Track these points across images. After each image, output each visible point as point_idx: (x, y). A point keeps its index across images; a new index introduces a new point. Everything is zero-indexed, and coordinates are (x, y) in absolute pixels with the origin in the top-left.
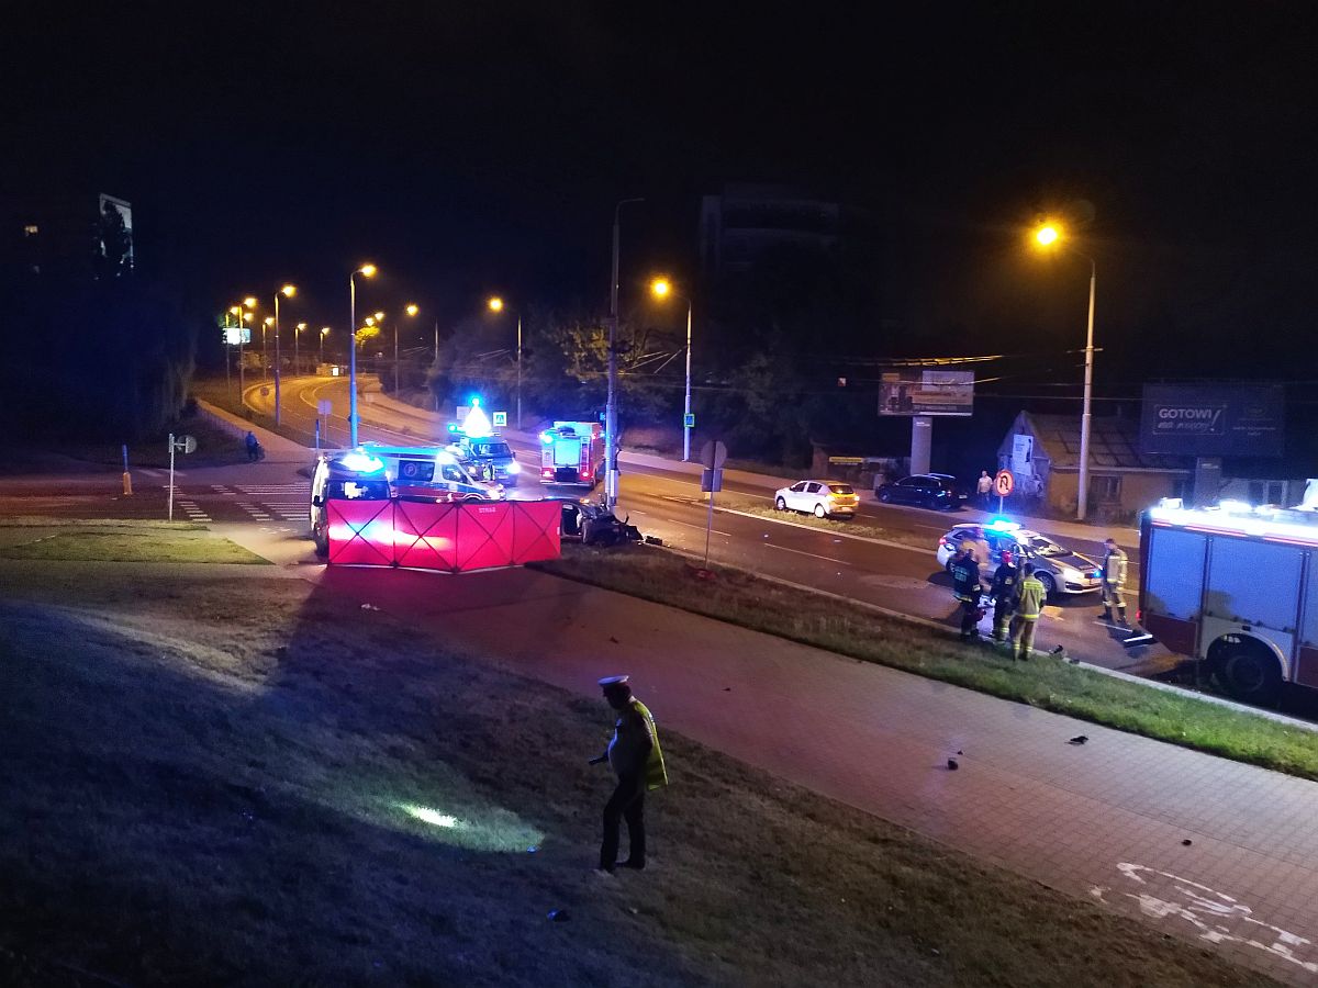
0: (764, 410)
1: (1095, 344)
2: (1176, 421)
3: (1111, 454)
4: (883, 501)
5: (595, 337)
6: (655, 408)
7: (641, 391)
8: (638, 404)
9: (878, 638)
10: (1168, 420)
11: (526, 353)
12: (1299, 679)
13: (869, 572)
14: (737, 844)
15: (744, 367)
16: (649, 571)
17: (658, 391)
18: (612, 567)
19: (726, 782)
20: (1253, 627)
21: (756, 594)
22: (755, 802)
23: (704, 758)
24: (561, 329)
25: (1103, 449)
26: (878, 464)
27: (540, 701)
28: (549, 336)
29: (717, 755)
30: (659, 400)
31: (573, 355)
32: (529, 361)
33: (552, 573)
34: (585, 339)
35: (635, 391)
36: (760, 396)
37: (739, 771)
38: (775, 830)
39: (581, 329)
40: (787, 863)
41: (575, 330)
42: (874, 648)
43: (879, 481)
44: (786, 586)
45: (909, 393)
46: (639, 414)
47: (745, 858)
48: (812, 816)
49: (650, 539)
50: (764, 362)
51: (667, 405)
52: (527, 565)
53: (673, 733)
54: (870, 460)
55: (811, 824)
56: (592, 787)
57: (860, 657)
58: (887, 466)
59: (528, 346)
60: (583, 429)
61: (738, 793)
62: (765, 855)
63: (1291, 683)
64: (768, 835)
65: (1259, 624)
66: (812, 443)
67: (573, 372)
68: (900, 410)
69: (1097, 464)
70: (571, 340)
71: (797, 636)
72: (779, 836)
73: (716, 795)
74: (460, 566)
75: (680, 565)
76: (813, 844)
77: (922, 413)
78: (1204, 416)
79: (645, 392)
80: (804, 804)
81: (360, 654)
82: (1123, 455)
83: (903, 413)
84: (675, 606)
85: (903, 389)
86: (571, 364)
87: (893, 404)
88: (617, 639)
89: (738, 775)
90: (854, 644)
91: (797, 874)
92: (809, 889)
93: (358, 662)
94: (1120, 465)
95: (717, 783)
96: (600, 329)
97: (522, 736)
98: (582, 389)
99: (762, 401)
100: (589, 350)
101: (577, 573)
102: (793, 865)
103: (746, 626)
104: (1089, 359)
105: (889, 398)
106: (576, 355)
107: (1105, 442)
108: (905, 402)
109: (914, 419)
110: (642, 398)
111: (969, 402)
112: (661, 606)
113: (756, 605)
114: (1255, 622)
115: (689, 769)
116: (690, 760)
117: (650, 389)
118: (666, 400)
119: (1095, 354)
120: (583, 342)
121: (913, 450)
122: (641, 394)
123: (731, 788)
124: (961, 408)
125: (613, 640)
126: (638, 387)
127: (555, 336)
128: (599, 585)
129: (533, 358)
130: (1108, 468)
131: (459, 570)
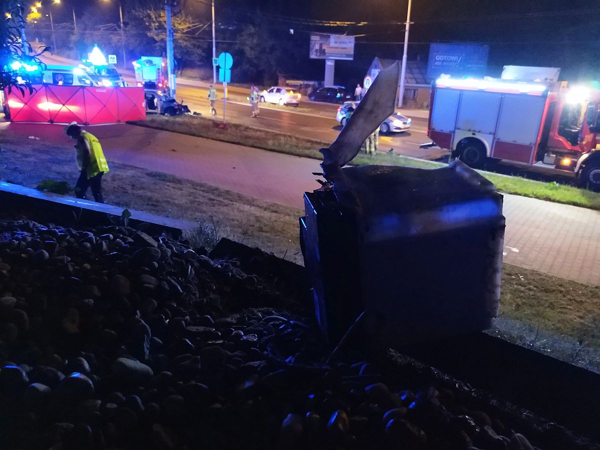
0: (254, 56)
1: (411, 20)
2: (443, 61)
3: (414, 78)
4: (312, 100)
5: (162, 14)
6: (198, 56)
7: (189, 46)
8: (188, 53)
9: (309, 149)
10: (440, 61)
11: (126, 24)
12: (494, 156)
13: (305, 126)
14: (236, 222)
15: (242, 33)
16: (194, 125)
17: (199, 47)
18: (174, 123)
19: (232, 201)
20: (476, 134)
21: (250, 133)
22: (247, 208)
23: (220, 193)
24: (143, 10)
25: (411, 76)
26: (309, 85)
27: (130, 173)
28: (137, 14)
29: (228, 192)
30: (199, 51)
31: (151, 25)
32: (127, 29)
33: (141, 125)
34: (157, 16)
35: (186, 46)
36: (252, 48)
37: (239, 197)
38: (256, 217)
39: (154, 9)
40: (262, 228)
41: (150, 10)
42: (307, 152)
43: (310, 90)
44: (264, 131)
45: (324, 47)
46: (189, 59)
47: (240, 227)
48: (276, 212)
49: (195, 113)
50: (252, 29)
51: (204, 54)
52: (128, 123)
53: (204, 184)
54: (306, 82)
55: (274, 214)
56: (157, 204)
57: (300, 156)
58: (313, 86)
59: (127, 21)
60: (158, 61)
61: (237, 205)
62: (251, 226)
63: (490, 158)
64: (252, 218)
65: (479, 132)
66: (278, 74)
67: (152, 34)
68: (320, 56)
69: (408, 82)
70: (149, 16)
71: (270, 148)
72: (258, 219)
73: (226, 206)
74: (88, 121)
75: (211, 123)
76: (275, 221)
77: (330, 58)
78: (455, 59)
79: (192, 47)
80: (271, 208)
81: (26, 156)
82: (419, 79)
83: (321, 58)
84: (208, 138)
85: (321, 45)
86: (150, 30)
87: (317, 53)
88: (176, 150)
89: (238, 198)
90: (298, 150)
91: (267, 232)
92: (273, 237)
93: (24, 159)
94: (417, 83)
95: (226, 202)
96: (165, 10)
97: (119, 186)
98: (157, 44)
99: (253, 52)
100: (160, 22)
101: (155, 125)
102: (265, 228)
103: (244, 145)
104: (407, 28)
105: (315, 49)
106: (153, 25)
107: (411, 73)
108: (322, 52)
109: (326, 61)
110: (190, 50)
111: (352, 53)
112: (200, 138)
113: (250, 137)
114: (478, 131)
115: (212, 197)
116: (213, 194)
117: (194, 45)
118: (204, 52)
119: (410, 25)
120: (156, 18)
121: (326, 77)
122: (190, 48)
123: (234, 203)
124: (348, 56)
125: (174, 150)
126: (188, 44)
127: (140, 14)
128: (167, 130)
129: (129, 27)
130: (413, 84)
131: (88, 124)
